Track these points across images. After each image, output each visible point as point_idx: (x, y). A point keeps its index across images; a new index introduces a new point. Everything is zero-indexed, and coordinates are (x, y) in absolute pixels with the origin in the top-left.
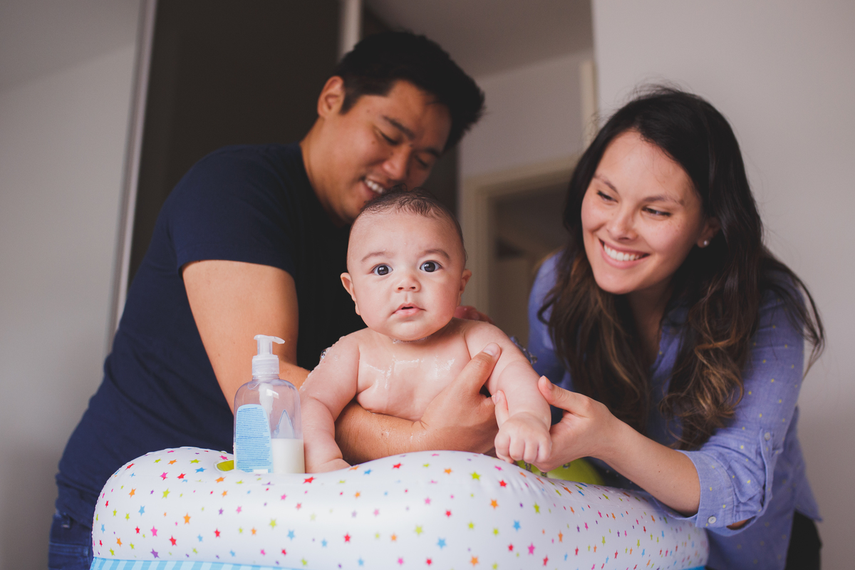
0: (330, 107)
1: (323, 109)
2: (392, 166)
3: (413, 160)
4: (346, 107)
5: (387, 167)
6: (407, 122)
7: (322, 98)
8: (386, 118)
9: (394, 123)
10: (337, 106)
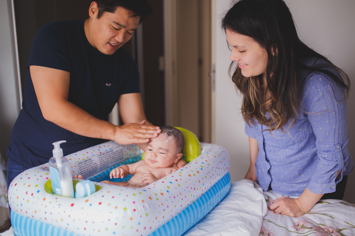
0: (93, 13)
1: (91, 14)
2: (119, 38)
3: (127, 33)
4: (99, 16)
5: (116, 38)
6: (123, 23)
7: (90, 9)
8: (114, 22)
9: (118, 24)
10: (96, 14)
